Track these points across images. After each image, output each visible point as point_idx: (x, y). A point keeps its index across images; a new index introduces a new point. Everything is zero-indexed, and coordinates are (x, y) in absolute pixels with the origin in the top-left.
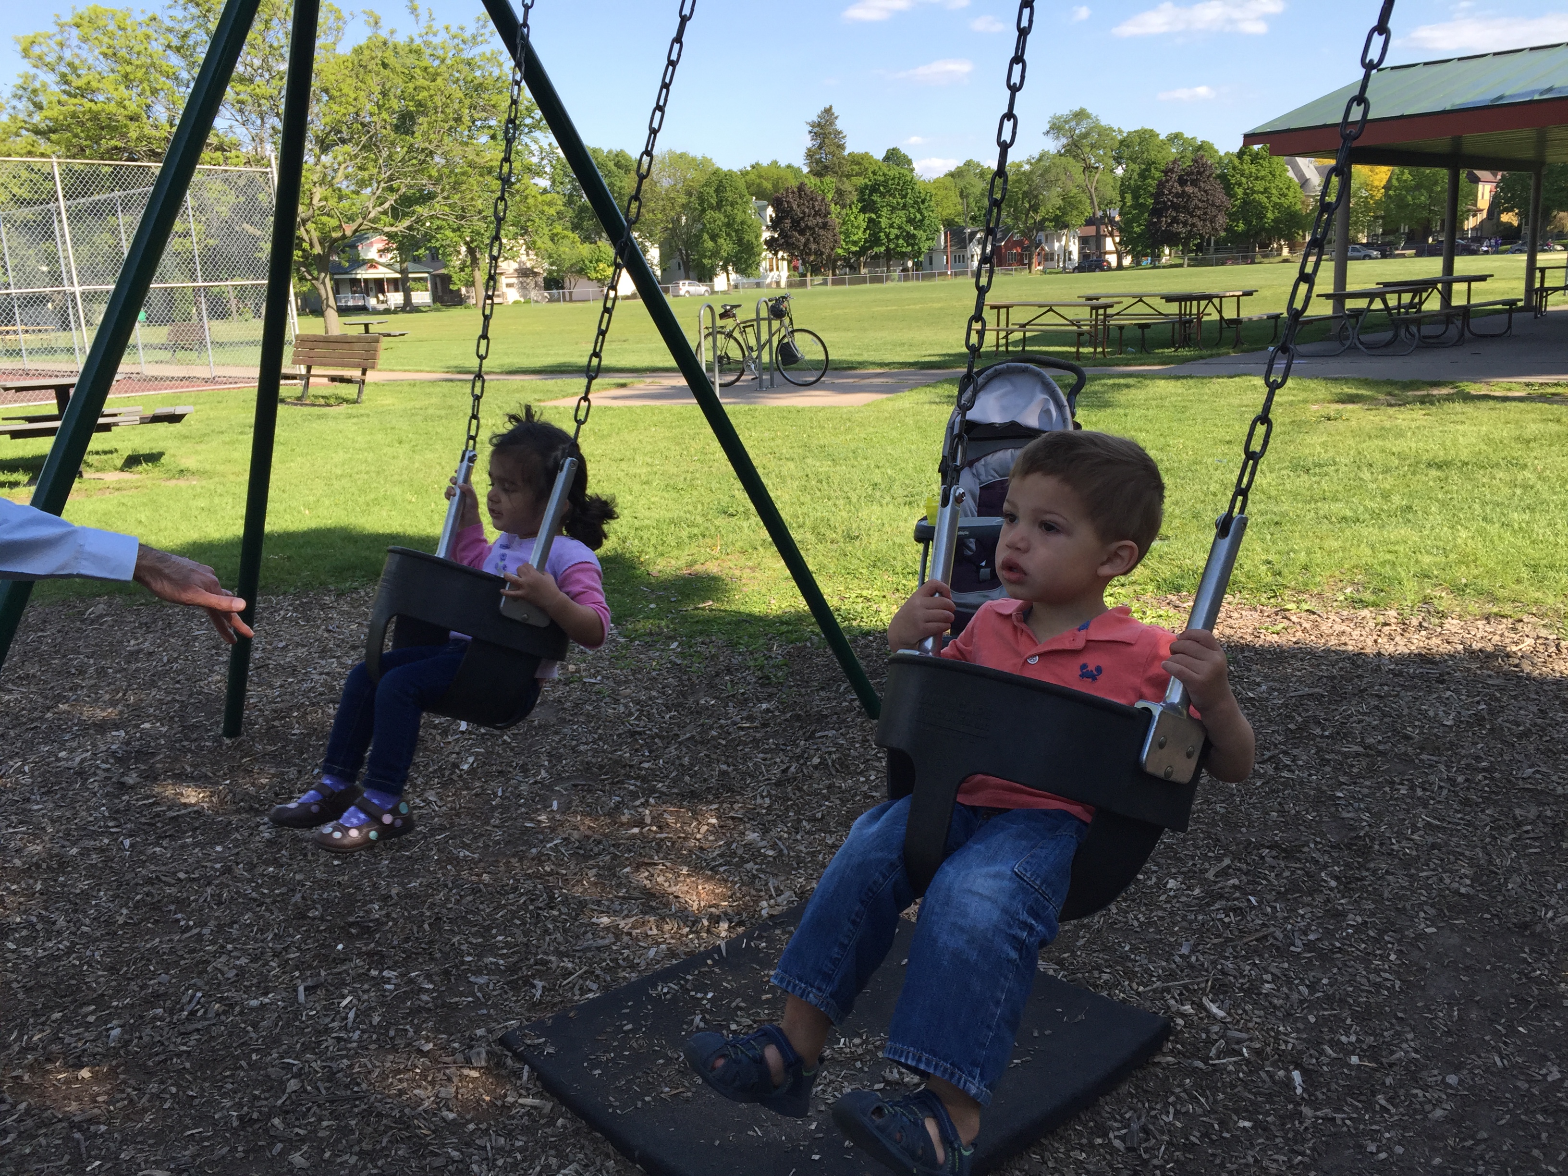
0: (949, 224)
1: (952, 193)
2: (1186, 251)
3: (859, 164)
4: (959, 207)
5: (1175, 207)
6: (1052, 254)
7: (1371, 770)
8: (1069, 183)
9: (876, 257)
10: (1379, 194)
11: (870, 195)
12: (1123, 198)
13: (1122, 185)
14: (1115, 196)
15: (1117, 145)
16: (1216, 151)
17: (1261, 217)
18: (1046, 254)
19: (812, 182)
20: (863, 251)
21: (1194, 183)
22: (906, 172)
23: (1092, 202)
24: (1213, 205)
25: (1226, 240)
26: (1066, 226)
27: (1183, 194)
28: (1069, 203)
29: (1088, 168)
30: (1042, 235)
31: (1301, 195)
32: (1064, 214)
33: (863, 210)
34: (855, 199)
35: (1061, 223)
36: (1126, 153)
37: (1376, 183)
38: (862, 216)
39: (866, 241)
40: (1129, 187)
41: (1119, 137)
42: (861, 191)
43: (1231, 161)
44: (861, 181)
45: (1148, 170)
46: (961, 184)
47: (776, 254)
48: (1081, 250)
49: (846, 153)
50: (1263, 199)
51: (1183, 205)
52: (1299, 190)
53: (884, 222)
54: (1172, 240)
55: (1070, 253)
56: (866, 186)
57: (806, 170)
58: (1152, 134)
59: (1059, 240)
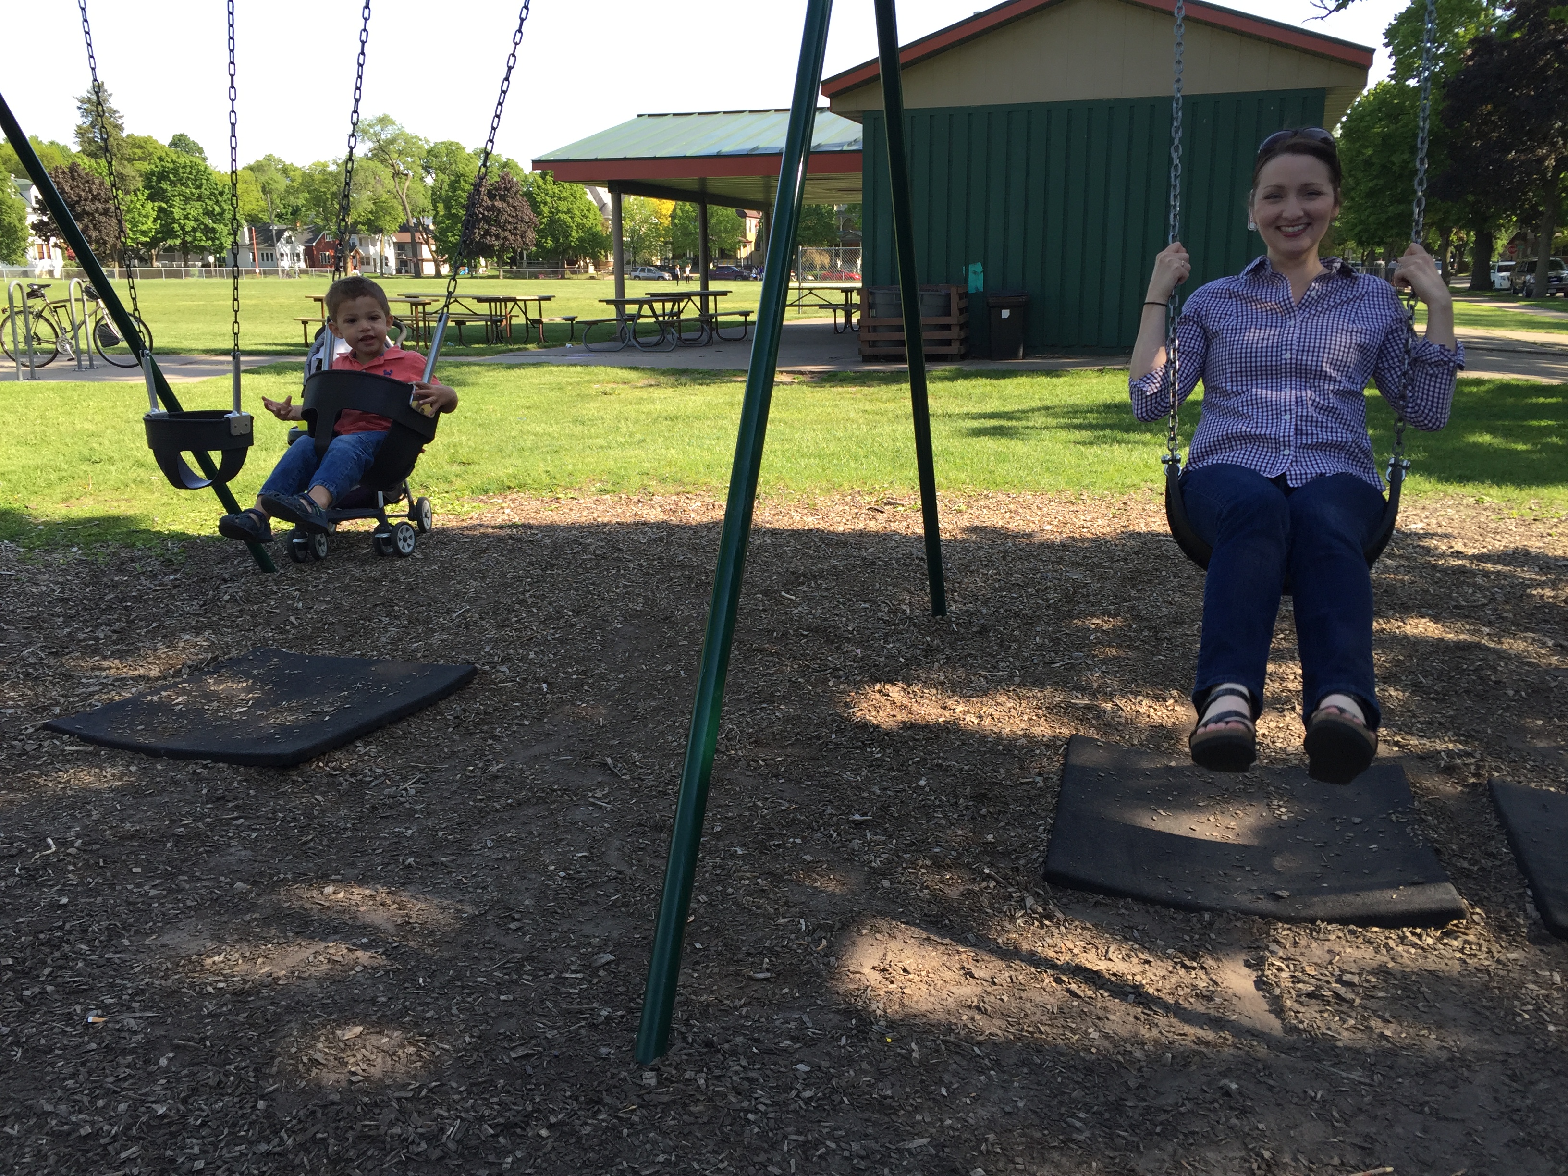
0: (253, 220)
1: (252, 187)
2: (501, 263)
3: (141, 147)
4: (262, 203)
5: (487, 220)
6: (368, 258)
7: (597, 566)
8: (379, 186)
9: (170, 249)
10: (667, 222)
11: (159, 181)
12: (435, 208)
13: (434, 194)
14: (427, 203)
15: (424, 154)
16: (521, 170)
17: (567, 235)
18: (362, 258)
19: (86, 163)
20: (153, 243)
21: (503, 198)
22: (199, 161)
23: (405, 209)
24: (522, 221)
25: (537, 255)
26: (380, 231)
27: (493, 208)
28: (380, 208)
29: (397, 174)
30: (355, 238)
31: (601, 218)
32: (378, 218)
33: (151, 198)
34: (140, 185)
35: (375, 228)
36: (435, 162)
37: (664, 212)
38: (150, 205)
39: (157, 232)
40: (440, 197)
41: (426, 147)
42: (148, 177)
43: (535, 180)
44: (145, 166)
45: (458, 182)
46: (263, 178)
47: (47, 240)
48: (398, 255)
49: (124, 135)
50: (567, 218)
51: (494, 219)
52: (598, 213)
53: (177, 213)
54: (487, 251)
55: (386, 259)
56: (153, 173)
57: (75, 148)
58: (460, 148)
59: (374, 245)
